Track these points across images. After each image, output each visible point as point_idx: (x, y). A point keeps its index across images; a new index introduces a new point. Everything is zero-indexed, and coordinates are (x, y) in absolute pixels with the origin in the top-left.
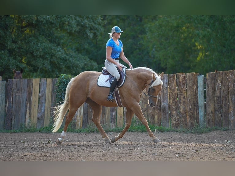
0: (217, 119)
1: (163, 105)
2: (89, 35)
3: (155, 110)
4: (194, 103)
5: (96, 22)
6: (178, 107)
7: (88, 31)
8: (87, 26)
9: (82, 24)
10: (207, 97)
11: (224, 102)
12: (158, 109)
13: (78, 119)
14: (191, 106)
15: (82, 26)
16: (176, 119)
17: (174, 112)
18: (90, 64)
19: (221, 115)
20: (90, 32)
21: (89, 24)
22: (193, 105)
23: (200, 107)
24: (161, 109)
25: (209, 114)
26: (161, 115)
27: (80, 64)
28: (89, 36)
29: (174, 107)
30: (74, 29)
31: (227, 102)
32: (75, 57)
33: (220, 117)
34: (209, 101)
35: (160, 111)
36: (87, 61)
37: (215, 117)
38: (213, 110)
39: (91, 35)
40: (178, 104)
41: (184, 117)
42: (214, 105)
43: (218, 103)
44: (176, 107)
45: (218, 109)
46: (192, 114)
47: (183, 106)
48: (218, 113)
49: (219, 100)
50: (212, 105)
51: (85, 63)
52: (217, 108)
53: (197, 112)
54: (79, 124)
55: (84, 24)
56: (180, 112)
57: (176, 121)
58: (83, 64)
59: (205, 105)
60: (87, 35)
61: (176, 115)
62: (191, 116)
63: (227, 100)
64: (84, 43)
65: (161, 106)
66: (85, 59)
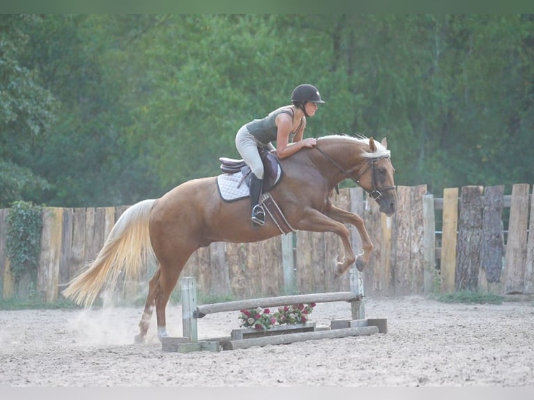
0: (318, 279)
1: (215, 255)
2: (32, 128)
3: (198, 264)
4: (273, 251)
5: (43, 104)
6: (243, 259)
7: (29, 122)
8: (29, 112)
9: (21, 108)
10: (298, 239)
11: (330, 247)
12: (206, 262)
13: (50, 283)
14: (268, 256)
15: (19, 113)
16: (239, 280)
17: (236, 268)
18: (35, 182)
19: (325, 272)
20: (34, 122)
21: (32, 110)
22: (271, 254)
23: (285, 256)
24: (210, 262)
25: (302, 270)
26: (210, 273)
27: (18, 183)
28: (33, 131)
29: (236, 258)
30: (8, 118)
31: (334, 247)
32: (8, 170)
33: (322, 275)
34: (302, 245)
35: (210, 265)
36: (30, 177)
37: (314, 276)
38: (309, 263)
39: (37, 129)
40: (242, 253)
41: (254, 276)
42: (312, 253)
43: (318, 250)
44: (239, 259)
45: (320, 260)
46: (270, 271)
47: (253, 256)
48: (318, 267)
49: (321, 245)
50: (307, 254)
51: (27, 180)
52: (316, 257)
53: (280, 267)
54: (53, 293)
55: (24, 108)
56: (247, 267)
57: (238, 284)
58: (23, 182)
59: (295, 253)
60: (30, 128)
61: (239, 272)
62: (267, 274)
63: (336, 243)
64: (23, 144)
65: (212, 258)
66: (26, 174)
